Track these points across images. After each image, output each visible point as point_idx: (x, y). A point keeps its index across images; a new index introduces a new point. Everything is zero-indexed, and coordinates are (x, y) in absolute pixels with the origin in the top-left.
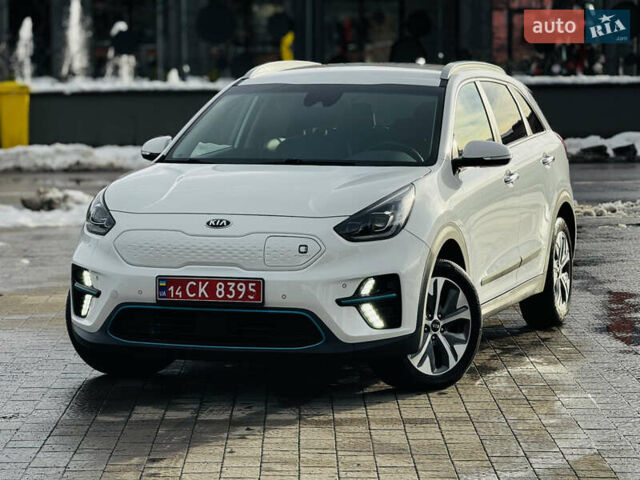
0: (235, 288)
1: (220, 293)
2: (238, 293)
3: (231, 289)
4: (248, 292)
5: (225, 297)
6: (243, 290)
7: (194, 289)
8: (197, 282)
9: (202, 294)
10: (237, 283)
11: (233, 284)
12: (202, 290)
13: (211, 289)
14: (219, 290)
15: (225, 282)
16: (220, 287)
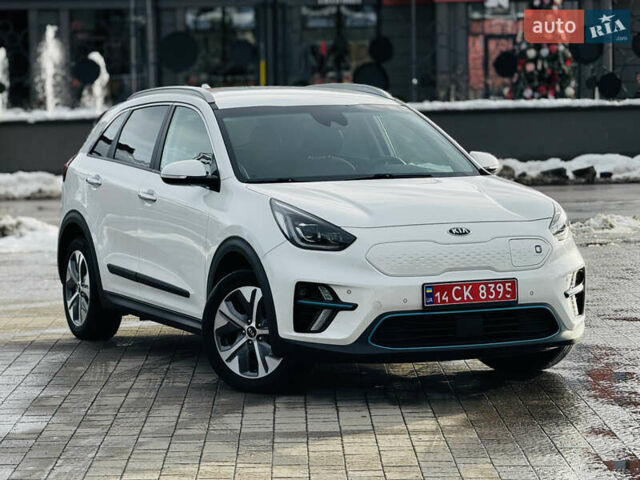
0: (495, 289)
1: (483, 295)
2: (498, 293)
3: (492, 290)
4: (505, 292)
5: (487, 298)
6: (501, 290)
7: (459, 293)
8: (462, 286)
9: (468, 297)
10: (496, 284)
11: (493, 286)
12: (466, 293)
13: (475, 292)
14: (481, 292)
15: (486, 285)
16: (482, 289)
